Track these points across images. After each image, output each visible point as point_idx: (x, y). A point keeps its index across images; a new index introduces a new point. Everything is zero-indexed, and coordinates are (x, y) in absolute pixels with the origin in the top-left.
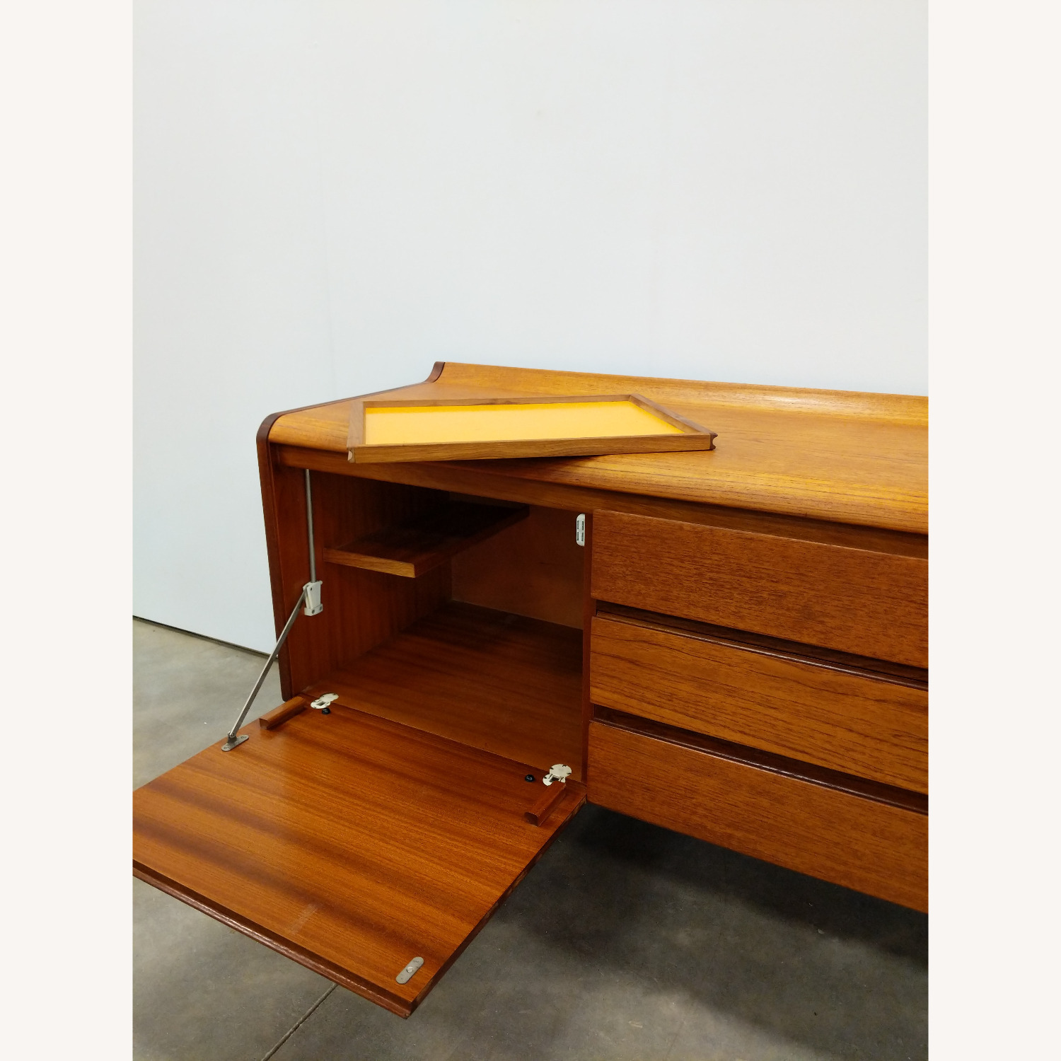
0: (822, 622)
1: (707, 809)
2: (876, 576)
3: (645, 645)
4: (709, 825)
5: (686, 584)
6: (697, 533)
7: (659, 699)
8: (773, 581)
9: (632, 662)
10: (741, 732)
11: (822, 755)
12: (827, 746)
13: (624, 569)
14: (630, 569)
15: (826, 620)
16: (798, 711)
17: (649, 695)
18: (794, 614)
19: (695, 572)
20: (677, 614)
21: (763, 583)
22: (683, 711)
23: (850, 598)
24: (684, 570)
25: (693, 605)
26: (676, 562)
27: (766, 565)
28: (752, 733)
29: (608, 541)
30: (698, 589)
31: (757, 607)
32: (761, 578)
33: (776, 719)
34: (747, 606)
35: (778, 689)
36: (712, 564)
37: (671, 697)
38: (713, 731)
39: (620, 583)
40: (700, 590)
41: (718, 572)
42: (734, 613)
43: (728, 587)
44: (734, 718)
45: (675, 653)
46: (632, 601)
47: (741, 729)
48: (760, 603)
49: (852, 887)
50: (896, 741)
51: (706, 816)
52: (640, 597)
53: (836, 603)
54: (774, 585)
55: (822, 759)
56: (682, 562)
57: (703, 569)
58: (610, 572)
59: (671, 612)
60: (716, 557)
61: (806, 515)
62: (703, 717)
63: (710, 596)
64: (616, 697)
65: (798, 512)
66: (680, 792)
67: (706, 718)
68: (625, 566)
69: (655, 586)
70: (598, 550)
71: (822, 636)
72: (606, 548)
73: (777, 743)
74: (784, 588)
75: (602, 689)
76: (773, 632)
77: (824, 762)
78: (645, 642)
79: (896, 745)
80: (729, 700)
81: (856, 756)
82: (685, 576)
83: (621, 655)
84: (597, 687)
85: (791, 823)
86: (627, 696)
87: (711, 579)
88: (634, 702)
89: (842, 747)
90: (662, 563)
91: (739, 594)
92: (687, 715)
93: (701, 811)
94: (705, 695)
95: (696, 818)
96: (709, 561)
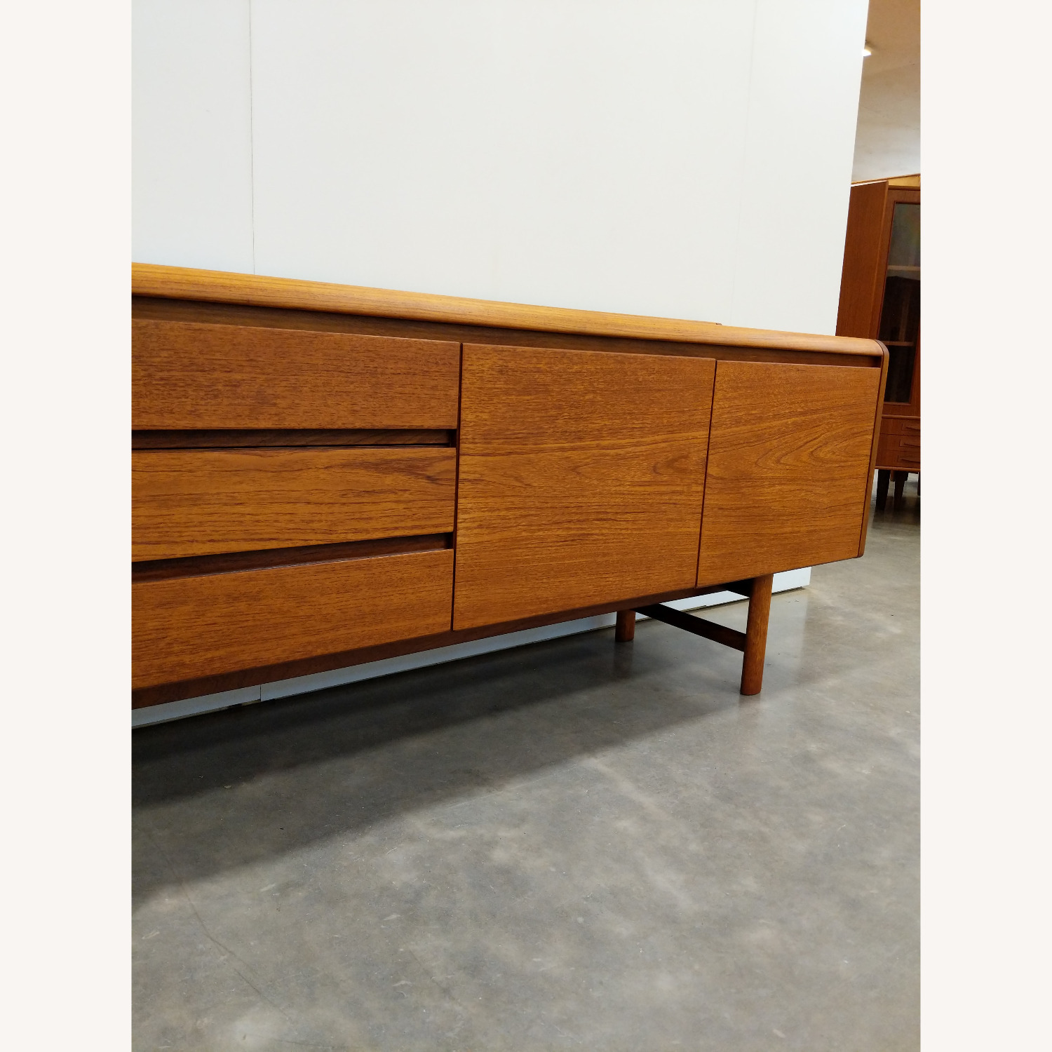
0: (275, 404)
1: (182, 643)
2: (313, 353)
4: (187, 659)
8: (226, 371)
10: (210, 541)
11: (287, 536)
12: (291, 526)
15: (278, 401)
16: (263, 499)
18: (249, 401)
21: (216, 375)
22: (145, 540)
23: (296, 377)
25: (143, 412)
27: (218, 356)
28: (220, 538)
30: (148, 393)
31: (213, 402)
32: (214, 370)
33: (243, 515)
34: (203, 402)
35: (241, 483)
36: (161, 362)
38: (179, 552)
40: (151, 393)
41: (168, 371)
42: (191, 412)
43: (182, 384)
44: (202, 529)
47: (211, 538)
48: (216, 397)
50: (344, 500)
51: (182, 651)
53: (284, 384)
54: (228, 375)
55: (287, 540)
57: (152, 370)
60: (164, 354)
61: (248, 301)
62: (167, 539)
63: (163, 399)
66: (150, 637)
67: (172, 539)
71: (276, 418)
73: (245, 540)
74: (238, 376)
76: (231, 425)
77: (289, 542)
79: (344, 504)
80: (195, 510)
81: (315, 525)
85: (269, 616)
87: (162, 379)
89: (303, 521)
91: (194, 391)
92: (149, 543)
93: (176, 648)
94: (167, 513)
95: (173, 659)
96: (158, 359)
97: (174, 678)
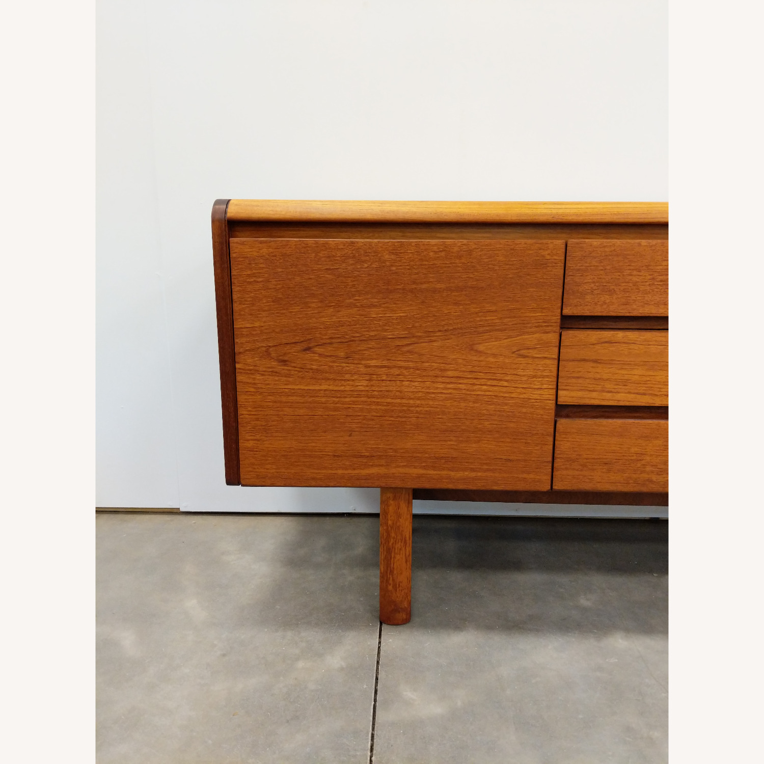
1: (652, 466)
3: (606, 345)
5: (642, 288)
6: (651, 246)
7: (616, 387)
9: (595, 361)
13: (592, 285)
14: (597, 284)
17: (609, 386)
19: (649, 277)
20: (635, 314)
22: (636, 391)
24: (641, 278)
25: (646, 304)
26: (635, 273)
29: (580, 265)
30: (651, 291)
36: (662, 269)
37: (625, 383)
39: (589, 298)
45: (632, 346)
46: (598, 311)
51: (652, 472)
52: (605, 306)
56: (640, 271)
57: (656, 274)
58: (580, 290)
59: (630, 313)
62: (651, 392)
63: (661, 295)
64: (580, 394)
66: (632, 458)
67: (653, 392)
68: (594, 282)
69: (617, 294)
70: (571, 273)
72: (578, 270)
75: (568, 390)
78: (606, 342)
82: (642, 282)
83: (587, 358)
84: (565, 390)
86: (590, 391)
88: (594, 395)
90: (623, 275)
92: (637, 394)
93: (648, 469)
94: (653, 374)
95: (646, 476)
96: (661, 267)
97: (644, 489)
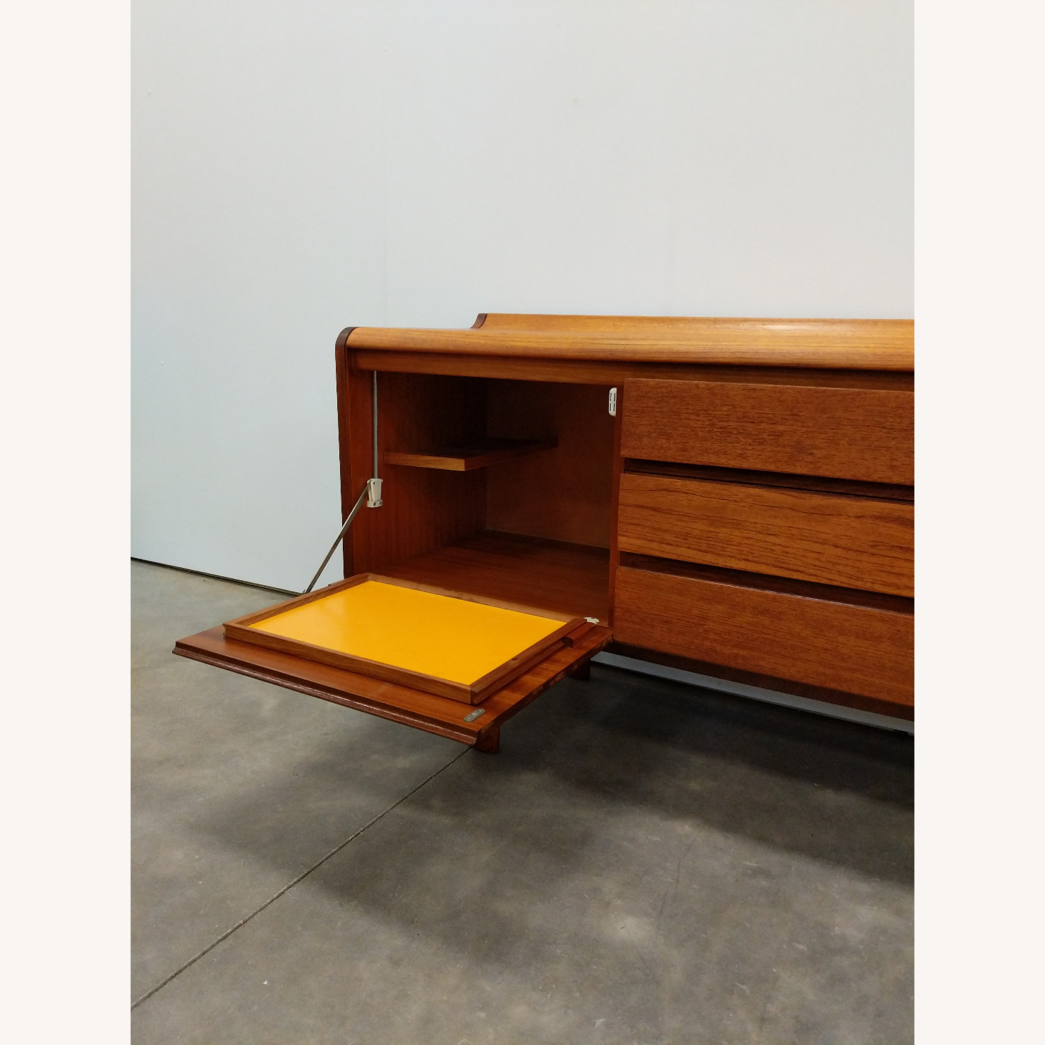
0: (812, 454)
1: (716, 634)
2: (855, 409)
3: (665, 492)
4: (718, 648)
5: (700, 434)
6: (709, 389)
7: (675, 539)
8: (772, 424)
9: (654, 509)
10: (746, 560)
11: (812, 572)
12: (817, 563)
13: (649, 428)
14: (654, 427)
15: (815, 451)
16: (793, 535)
17: (667, 537)
18: (788, 450)
19: (707, 423)
20: (693, 461)
21: (763, 426)
22: (697, 547)
23: (835, 431)
24: (699, 423)
25: (705, 452)
26: (693, 417)
27: (766, 410)
28: (756, 559)
29: (637, 405)
30: (710, 438)
31: (758, 448)
32: (762, 422)
33: (774, 544)
34: (750, 448)
35: (775, 517)
36: (722, 415)
37: (686, 536)
38: (721, 562)
39: (646, 440)
40: (712, 438)
41: (727, 421)
42: (740, 455)
43: (735, 432)
44: (740, 548)
45: (691, 497)
46: (655, 456)
47: (746, 557)
48: (761, 444)
49: (840, 689)
50: (873, 551)
51: (715, 640)
52: (662, 451)
53: (823, 436)
54: (772, 426)
55: (814, 575)
56: (698, 415)
57: (715, 420)
58: (637, 432)
59: (688, 460)
60: (725, 408)
61: (798, 364)
62: (714, 550)
63: (721, 443)
64: (639, 542)
65: (791, 362)
66: (694, 621)
67: (716, 552)
68: (650, 425)
69: (674, 439)
70: (628, 414)
71: (812, 466)
72: (635, 411)
73: (775, 566)
74: (781, 428)
75: (627, 536)
76: (771, 467)
77: (814, 577)
78: (664, 490)
79: (873, 554)
80: (736, 533)
81: (841, 568)
82: (700, 428)
83: (645, 505)
84: (624, 536)
85: (788, 636)
86: (650, 540)
87: (721, 428)
88: (654, 545)
89: (830, 562)
90: (681, 419)
91: (743, 438)
92: (699, 550)
93: (711, 636)
94: (715, 531)
95: (707, 643)
96: (720, 413)
97: (707, 659)
